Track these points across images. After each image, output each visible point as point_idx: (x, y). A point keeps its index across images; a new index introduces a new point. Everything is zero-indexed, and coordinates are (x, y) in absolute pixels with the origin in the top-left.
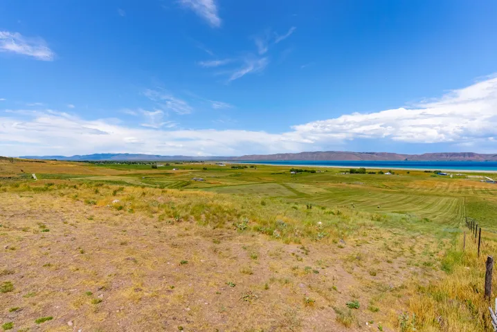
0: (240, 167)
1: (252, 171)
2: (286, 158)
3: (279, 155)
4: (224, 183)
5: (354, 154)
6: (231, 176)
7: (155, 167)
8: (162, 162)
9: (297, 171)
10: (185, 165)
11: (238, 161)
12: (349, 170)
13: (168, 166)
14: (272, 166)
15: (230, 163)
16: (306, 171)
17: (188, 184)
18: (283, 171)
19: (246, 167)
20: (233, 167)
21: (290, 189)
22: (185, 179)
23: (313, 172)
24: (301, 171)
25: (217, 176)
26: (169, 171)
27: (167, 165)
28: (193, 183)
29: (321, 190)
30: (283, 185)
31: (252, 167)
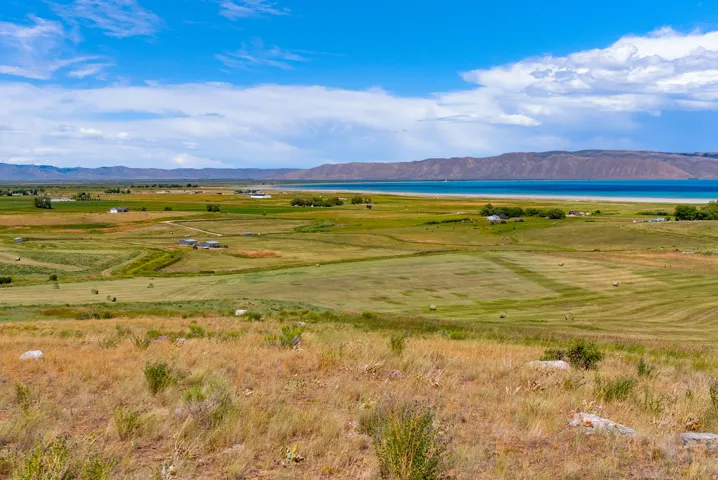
0: (316, 203)
1: (361, 214)
2: (456, 174)
3: (433, 162)
4: (288, 255)
5: (665, 157)
6: (299, 230)
7: (44, 206)
8: (62, 188)
9: (507, 213)
10: (138, 196)
11: (301, 182)
12: (673, 210)
13: (83, 199)
14: (414, 200)
15: (286, 190)
16: (533, 213)
17: (175, 258)
18: (458, 214)
19: (339, 203)
20: (299, 203)
21: (525, 273)
22: (158, 243)
23: (557, 216)
24: (518, 213)
25: (259, 230)
26: (97, 217)
27: (83, 197)
28: (189, 257)
29: (624, 276)
30: (496, 260)
31: (357, 201)
